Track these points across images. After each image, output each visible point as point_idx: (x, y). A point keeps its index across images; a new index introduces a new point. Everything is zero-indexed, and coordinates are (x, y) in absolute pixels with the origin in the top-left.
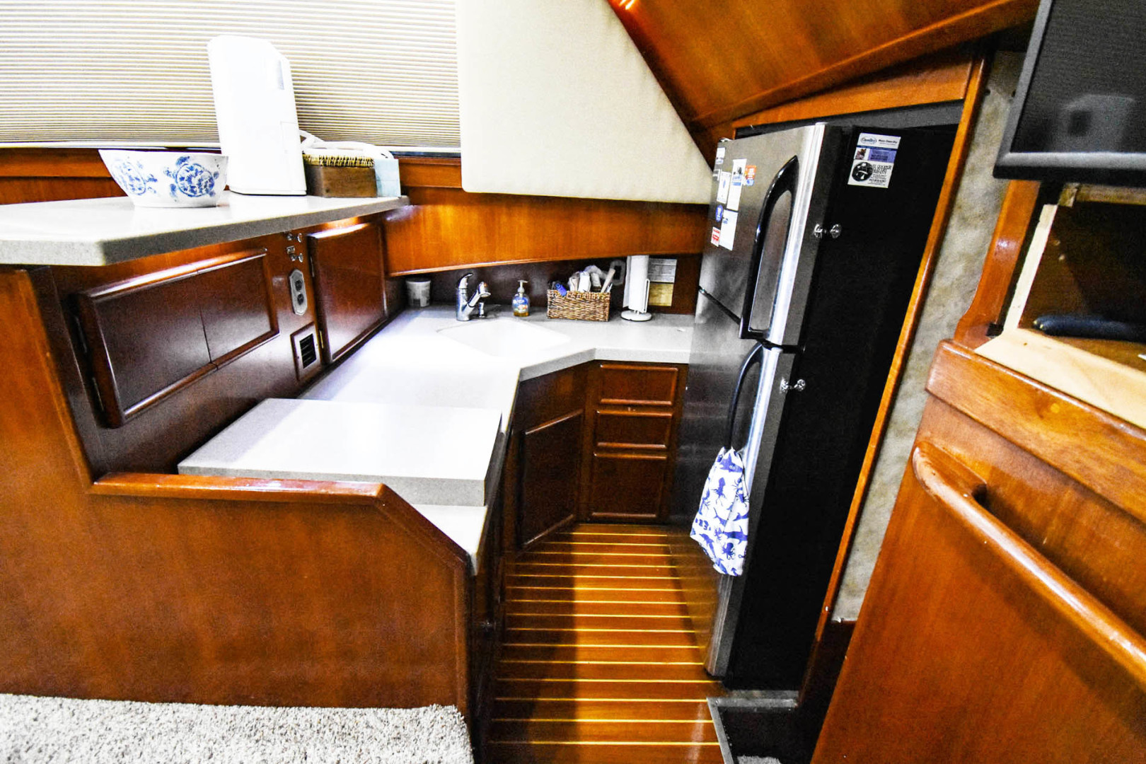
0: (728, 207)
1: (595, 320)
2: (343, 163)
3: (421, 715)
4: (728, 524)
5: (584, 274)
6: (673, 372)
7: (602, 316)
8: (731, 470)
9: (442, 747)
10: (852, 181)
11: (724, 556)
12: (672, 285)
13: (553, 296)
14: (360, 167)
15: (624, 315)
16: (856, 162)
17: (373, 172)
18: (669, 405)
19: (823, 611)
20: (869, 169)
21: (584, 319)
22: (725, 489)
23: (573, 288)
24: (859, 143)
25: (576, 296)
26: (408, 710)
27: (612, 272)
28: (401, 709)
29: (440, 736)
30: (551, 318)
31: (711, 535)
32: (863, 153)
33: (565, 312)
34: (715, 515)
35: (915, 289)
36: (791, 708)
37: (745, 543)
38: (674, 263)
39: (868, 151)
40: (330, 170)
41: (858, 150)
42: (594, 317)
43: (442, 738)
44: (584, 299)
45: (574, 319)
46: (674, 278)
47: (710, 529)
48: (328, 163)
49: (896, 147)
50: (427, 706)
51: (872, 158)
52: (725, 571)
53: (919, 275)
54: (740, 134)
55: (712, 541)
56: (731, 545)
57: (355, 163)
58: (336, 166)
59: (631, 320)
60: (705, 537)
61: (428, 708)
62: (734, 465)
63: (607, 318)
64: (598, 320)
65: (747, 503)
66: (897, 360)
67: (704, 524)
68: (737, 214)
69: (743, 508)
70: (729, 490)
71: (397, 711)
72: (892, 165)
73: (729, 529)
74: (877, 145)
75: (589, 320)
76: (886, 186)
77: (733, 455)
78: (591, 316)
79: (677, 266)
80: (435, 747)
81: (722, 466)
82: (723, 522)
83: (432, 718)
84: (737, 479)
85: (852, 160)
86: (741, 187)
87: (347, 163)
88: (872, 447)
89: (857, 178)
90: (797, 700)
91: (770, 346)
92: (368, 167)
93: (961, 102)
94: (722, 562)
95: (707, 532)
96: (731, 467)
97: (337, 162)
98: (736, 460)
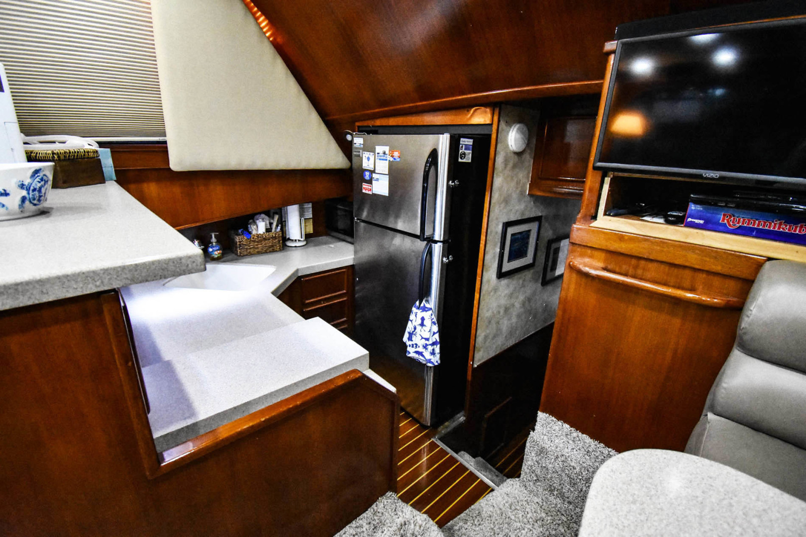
0: (376, 172)
1: (274, 251)
2: (74, 156)
3: (375, 508)
4: (430, 340)
5: (260, 221)
6: (344, 272)
7: (278, 247)
8: (426, 311)
9: (400, 513)
10: (460, 160)
11: (432, 357)
12: (311, 220)
13: (241, 240)
14: (88, 158)
15: (289, 244)
16: (460, 151)
17: (99, 161)
18: (345, 293)
19: (469, 365)
20: (464, 154)
21: (266, 252)
22: (425, 323)
23: (254, 232)
24: (461, 143)
25: (258, 237)
26: (367, 512)
27: (276, 217)
28: (363, 514)
29: (393, 510)
30: (242, 256)
31: (421, 349)
32: (462, 147)
33: (252, 250)
34: (421, 338)
35: (485, 205)
36: (464, 421)
37: (439, 346)
38: (310, 205)
39: (464, 146)
40: (64, 163)
41: (461, 145)
42: (273, 249)
43: (395, 510)
44: (264, 238)
45: (259, 253)
46: (311, 215)
47: (419, 347)
48: (62, 157)
49: (471, 144)
50: (375, 501)
51: (465, 149)
52: (434, 364)
53: (486, 199)
54: (360, 129)
55: (422, 352)
56: (433, 350)
57: (84, 155)
58: (69, 159)
59: (296, 247)
60: (417, 352)
61: (377, 503)
62: (427, 308)
63: (282, 249)
64: (276, 251)
65: (437, 325)
66: (483, 237)
67: (415, 346)
68: (388, 176)
69: (435, 328)
70: (428, 322)
71: (361, 517)
72: (471, 152)
73: (430, 342)
74: (466, 143)
75: (270, 252)
76: (470, 161)
77: (425, 303)
78: (271, 249)
79: (313, 207)
80: (397, 516)
81: (421, 310)
82: (427, 339)
83: (382, 506)
84: (430, 315)
85: (459, 151)
86: (388, 162)
87: (77, 156)
88: (478, 279)
89: (461, 158)
90: (464, 416)
91: (436, 242)
92: (94, 157)
93: (491, 125)
94: (432, 360)
95: (418, 349)
96: (426, 309)
97: (69, 156)
98: (427, 305)
